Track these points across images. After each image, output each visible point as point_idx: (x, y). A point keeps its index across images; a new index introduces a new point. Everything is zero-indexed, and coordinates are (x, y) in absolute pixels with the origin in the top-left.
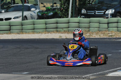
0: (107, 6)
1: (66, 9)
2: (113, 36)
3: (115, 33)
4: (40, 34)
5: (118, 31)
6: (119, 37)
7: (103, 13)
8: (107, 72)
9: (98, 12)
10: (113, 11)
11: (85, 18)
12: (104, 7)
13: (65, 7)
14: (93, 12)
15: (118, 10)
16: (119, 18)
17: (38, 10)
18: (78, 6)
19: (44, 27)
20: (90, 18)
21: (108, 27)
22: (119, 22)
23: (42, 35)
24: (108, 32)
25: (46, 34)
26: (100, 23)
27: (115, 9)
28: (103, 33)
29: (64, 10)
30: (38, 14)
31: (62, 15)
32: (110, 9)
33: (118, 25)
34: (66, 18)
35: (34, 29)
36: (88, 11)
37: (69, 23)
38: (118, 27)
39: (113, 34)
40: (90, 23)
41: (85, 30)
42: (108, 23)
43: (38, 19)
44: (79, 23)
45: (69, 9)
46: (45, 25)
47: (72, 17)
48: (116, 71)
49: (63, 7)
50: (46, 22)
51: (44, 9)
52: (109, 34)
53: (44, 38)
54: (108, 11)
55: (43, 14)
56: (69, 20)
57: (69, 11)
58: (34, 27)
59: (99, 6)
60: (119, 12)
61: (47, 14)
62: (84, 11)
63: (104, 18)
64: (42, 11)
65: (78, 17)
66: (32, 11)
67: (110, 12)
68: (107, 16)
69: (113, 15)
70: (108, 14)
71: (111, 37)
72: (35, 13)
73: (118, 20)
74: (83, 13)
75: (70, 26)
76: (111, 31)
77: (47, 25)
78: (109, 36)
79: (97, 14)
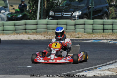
0: (75, 8)
1: (34, 11)
2: (80, 37)
3: (82, 34)
4: (9, 36)
5: (85, 33)
6: (86, 38)
7: (70, 15)
8: (74, 72)
9: (65, 14)
10: (80, 12)
11: (53, 20)
12: (71, 9)
13: (33, 9)
14: (61, 13)
15: (85, 12)
16: (86, 20)
17: (7, 13)
18: (46, 8)
19: (14, 29)
20: (57, 20)
21: (75, 29)
22: (85, 23)
23: (12, 36)
24: (75, 34)
25: (15, 35)
26: (67, 25)
27: (82, 11)
28: (70, 34)
29: (33, 12)
30: (8, 16)
31: (31, 17)
32: (77, 11)
33: (84, 26)
34: (35, 19)
35: (4, 31)
36: (55, 13)
37: (37, 24)
38: (85, 28)
39: (80, 35)
40: (58, 24)
41: (53, 31)
42: (75, 25)
43: (7, 21)
44: (47, 24)
45: (37, 11)
46: (14, 26)
47: (41, 19)
48: (82, 71)
49: (31, 9)
50: (15, 23)
51: (14, 11)
52: (76, 35)
53: (13, 39)
54: (75, 13)
55: (12, 16)
56: (37, 22)
57: (37, 13)
58: (4, 28)
59: (66, 8)
60: (86, 14)
61: (16, 16)
62: (51, 13)
63: (71, 20)
64: (12, 13)
65: (45, 19)
66: (1, 13)
67: (77, 13)
68: (74, 18)
69: (80, 17)
70: (76, 16)
71: (78, 38)
72: (4, 15)
73: (85, 22)
74: (50, 15)
75: (38, 28)
76: (78, 32)
77: (16, 27)
78: (76, 37)
79: (64, 15)
